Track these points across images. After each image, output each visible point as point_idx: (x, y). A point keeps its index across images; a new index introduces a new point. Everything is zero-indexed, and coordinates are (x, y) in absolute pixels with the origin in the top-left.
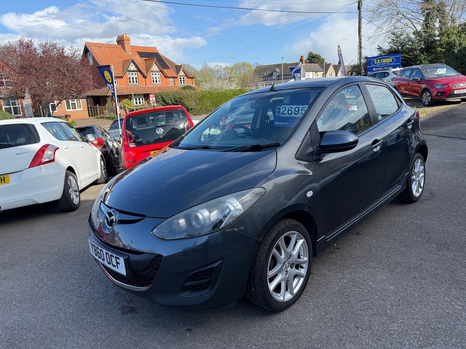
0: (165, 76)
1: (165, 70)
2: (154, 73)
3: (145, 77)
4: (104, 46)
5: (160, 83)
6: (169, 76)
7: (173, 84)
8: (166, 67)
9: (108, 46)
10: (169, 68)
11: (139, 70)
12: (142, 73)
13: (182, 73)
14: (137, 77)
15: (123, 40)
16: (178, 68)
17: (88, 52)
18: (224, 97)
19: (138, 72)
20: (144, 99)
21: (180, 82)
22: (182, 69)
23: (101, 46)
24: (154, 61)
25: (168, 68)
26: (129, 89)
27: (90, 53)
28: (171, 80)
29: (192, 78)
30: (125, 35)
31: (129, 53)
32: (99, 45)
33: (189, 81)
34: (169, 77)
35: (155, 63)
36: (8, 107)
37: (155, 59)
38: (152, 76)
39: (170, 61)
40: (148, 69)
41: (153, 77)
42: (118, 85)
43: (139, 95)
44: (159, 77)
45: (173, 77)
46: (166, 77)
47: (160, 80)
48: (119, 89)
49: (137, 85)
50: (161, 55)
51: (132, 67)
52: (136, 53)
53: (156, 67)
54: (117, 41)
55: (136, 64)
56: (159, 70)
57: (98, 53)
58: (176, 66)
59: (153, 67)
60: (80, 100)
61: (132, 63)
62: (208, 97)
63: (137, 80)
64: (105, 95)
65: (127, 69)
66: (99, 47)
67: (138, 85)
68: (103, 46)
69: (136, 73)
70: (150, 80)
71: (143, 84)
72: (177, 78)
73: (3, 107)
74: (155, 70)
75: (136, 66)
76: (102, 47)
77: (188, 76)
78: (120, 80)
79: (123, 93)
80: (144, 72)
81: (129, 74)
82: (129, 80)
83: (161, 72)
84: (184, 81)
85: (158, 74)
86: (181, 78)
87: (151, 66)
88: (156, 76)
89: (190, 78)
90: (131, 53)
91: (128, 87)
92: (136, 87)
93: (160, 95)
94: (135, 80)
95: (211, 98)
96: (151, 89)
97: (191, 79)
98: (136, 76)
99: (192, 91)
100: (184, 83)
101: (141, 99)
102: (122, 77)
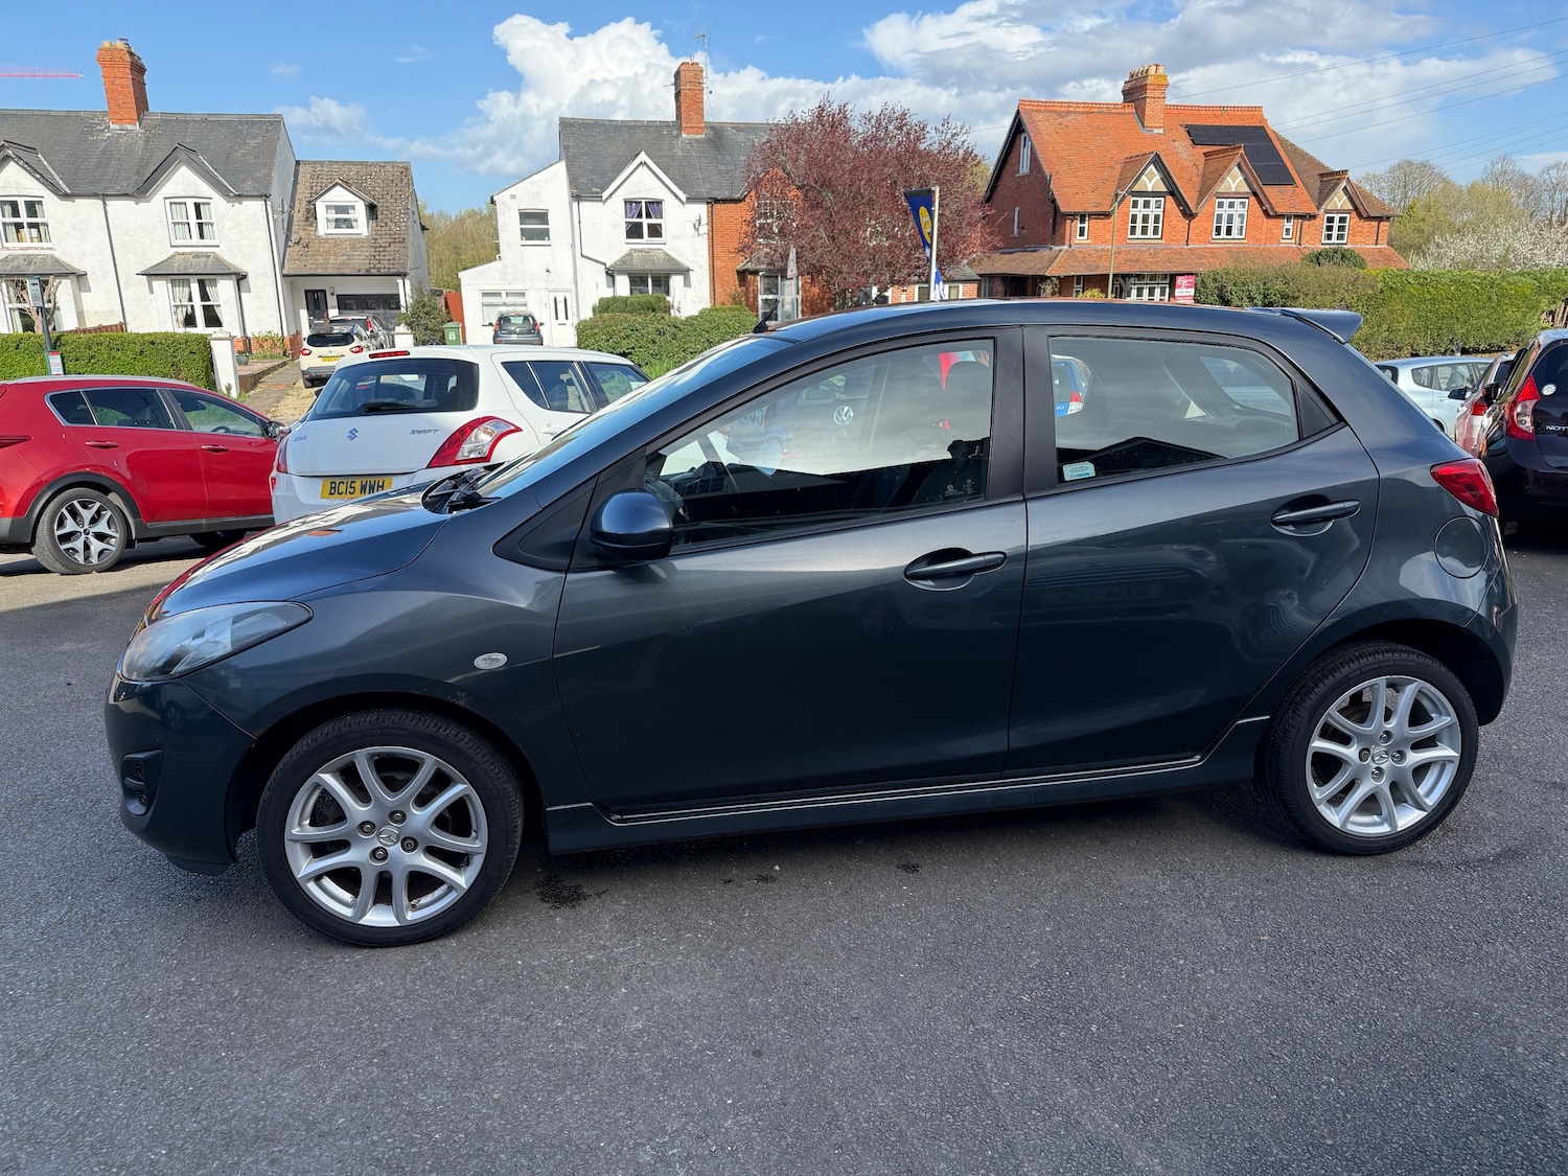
0: (1266, 212)
1: (1272, 193)
2: (1226, 202)
3: (1188, 214)
4: (1078, 109)
5: (1243, 237)
6: (1280, 211)
7: (1293, 241)
8: (1282, 178)
9: (1088, 109)
10: (1290, 181)
11: (1173, 192)
12: (1180, 201)
13: (1339, 200)
14: (1161, 214)
15: (1143, 88)
16: (1329, 180)
17: (1023, 131)
18: (1490, 298)
19: (1169, 198)
20: (1167, 290)
21: (1325, 232)
22: (1344, 184)
23: (1066, 109)
24: (1238, 159)
25: (1287, 180)
26: (1122, 256)
27: (1026, 135)
28: (1289, 225)
29: (1379, 219)
30: (1152, 71)
31: (1156, 131)
32: (1062, 109)
33: (1365, 230)
34: (1282, 216)
35: (1239, 166)
36: (770, 297)
37: (1242, 151)
38: (1218, 211)
39: (1304, 156)
40: (1207, 186)
41: (1220, 217)
42: (1089, 241)
43: (1153, 277)
44: (1241, 216)
45: (1297, 217)
46: (1271, 214)
47: (1244, 225)
48: (1090, 255)
49: (1156, 241)
50: (1272, 136)
51: (1152, 181)
52: (1182, 130)
53: (1241, 178)
54: (1124, 92)
55: (1165, 168)
56: (1247, 189)
57: (1051, 135)
58: (1322, 175)
59: (1228, 178)
60: (961, 286)
61: (1152, 166)
62: (1412, 296)
63: (1160, 225)
64: (1038, 273)
65: (1132, 187)
66: (1059, 113)
67: (1160, 241)
68: (1072, 109)
69: (1163, 199)
70: (1206, 225)
71: (1177, 241)
72: (1313, 217)
73: (761, 297)
74: (1233, 190)
75: (1167, 178)
76: (1068, 113)
77: (1362, 211)
78: (1100, 223)
79: (1098, 267)
80: (1190, 198)
81: (1135, 205)
82: (1130, 224)
83: (1253, 198)
84: (1341, 228)
85: (1243, 204)
86: (1331, 220)
87: (1219, 175)
88: (1231, 211)
89: (1370, 218)
90: (1161, 131)
91: (1123, 249)
92: (1149, 249)
93: (1215, 280)
94: (1151, 225)
95: (1423, 301)
96: (1200, 257)
97: (1375, 224)
98: (1160, 212)
99: (1345, 271)
100: (1340, 237)
101: (1157, 291)
102: (1107, 215)
